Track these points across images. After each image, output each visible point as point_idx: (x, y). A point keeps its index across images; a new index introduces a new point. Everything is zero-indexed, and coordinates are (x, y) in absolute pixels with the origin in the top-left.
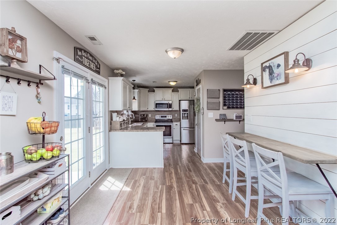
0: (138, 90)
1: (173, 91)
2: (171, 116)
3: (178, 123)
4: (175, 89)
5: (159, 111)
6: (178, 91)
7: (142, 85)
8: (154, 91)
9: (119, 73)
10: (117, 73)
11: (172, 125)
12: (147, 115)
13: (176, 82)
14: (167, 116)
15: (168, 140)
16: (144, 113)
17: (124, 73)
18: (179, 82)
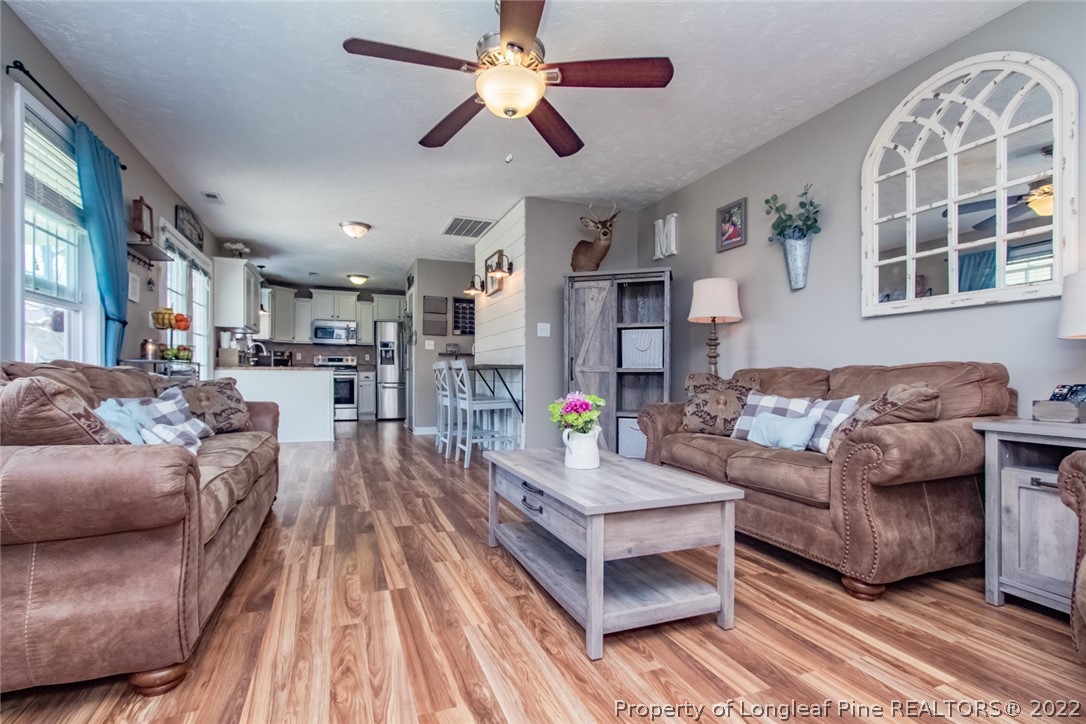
0: (270, 290)
1: (359, 298)
2: (355, 358)
3: (371, 375)
4: (365, 294)
5: (322, 345)
6: (372, 300)
7: (278, 279)
8: (310, 296)
9: (236, 250)
10: (232, 250)
11: (356, 377)
12: (291, 353)
13: (367, 277)
14: (345, 358)
15: (347, 412)
16: (283, 349)
17: (247, 250)
18: (373, 278)
